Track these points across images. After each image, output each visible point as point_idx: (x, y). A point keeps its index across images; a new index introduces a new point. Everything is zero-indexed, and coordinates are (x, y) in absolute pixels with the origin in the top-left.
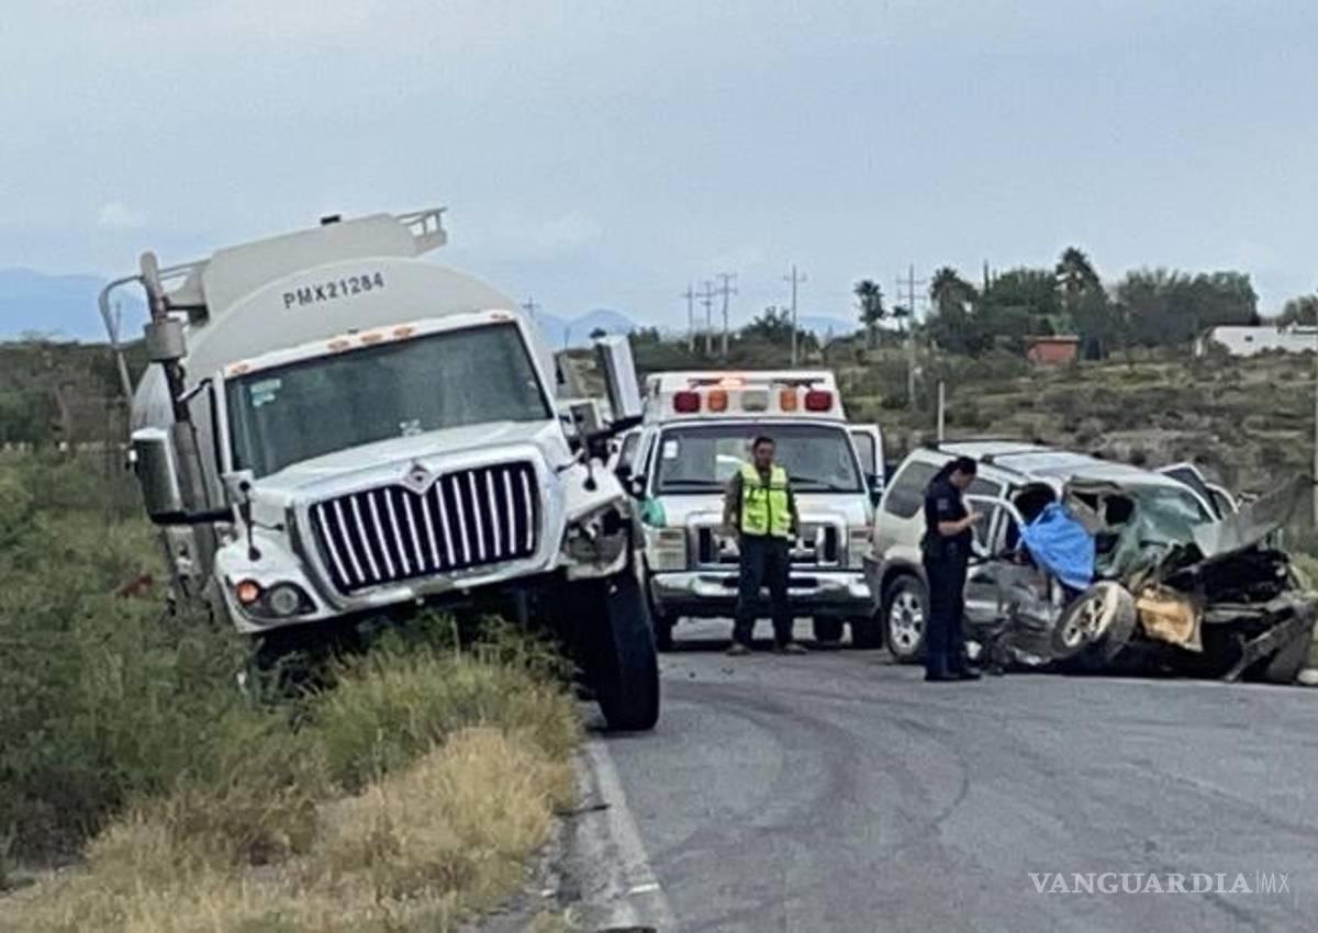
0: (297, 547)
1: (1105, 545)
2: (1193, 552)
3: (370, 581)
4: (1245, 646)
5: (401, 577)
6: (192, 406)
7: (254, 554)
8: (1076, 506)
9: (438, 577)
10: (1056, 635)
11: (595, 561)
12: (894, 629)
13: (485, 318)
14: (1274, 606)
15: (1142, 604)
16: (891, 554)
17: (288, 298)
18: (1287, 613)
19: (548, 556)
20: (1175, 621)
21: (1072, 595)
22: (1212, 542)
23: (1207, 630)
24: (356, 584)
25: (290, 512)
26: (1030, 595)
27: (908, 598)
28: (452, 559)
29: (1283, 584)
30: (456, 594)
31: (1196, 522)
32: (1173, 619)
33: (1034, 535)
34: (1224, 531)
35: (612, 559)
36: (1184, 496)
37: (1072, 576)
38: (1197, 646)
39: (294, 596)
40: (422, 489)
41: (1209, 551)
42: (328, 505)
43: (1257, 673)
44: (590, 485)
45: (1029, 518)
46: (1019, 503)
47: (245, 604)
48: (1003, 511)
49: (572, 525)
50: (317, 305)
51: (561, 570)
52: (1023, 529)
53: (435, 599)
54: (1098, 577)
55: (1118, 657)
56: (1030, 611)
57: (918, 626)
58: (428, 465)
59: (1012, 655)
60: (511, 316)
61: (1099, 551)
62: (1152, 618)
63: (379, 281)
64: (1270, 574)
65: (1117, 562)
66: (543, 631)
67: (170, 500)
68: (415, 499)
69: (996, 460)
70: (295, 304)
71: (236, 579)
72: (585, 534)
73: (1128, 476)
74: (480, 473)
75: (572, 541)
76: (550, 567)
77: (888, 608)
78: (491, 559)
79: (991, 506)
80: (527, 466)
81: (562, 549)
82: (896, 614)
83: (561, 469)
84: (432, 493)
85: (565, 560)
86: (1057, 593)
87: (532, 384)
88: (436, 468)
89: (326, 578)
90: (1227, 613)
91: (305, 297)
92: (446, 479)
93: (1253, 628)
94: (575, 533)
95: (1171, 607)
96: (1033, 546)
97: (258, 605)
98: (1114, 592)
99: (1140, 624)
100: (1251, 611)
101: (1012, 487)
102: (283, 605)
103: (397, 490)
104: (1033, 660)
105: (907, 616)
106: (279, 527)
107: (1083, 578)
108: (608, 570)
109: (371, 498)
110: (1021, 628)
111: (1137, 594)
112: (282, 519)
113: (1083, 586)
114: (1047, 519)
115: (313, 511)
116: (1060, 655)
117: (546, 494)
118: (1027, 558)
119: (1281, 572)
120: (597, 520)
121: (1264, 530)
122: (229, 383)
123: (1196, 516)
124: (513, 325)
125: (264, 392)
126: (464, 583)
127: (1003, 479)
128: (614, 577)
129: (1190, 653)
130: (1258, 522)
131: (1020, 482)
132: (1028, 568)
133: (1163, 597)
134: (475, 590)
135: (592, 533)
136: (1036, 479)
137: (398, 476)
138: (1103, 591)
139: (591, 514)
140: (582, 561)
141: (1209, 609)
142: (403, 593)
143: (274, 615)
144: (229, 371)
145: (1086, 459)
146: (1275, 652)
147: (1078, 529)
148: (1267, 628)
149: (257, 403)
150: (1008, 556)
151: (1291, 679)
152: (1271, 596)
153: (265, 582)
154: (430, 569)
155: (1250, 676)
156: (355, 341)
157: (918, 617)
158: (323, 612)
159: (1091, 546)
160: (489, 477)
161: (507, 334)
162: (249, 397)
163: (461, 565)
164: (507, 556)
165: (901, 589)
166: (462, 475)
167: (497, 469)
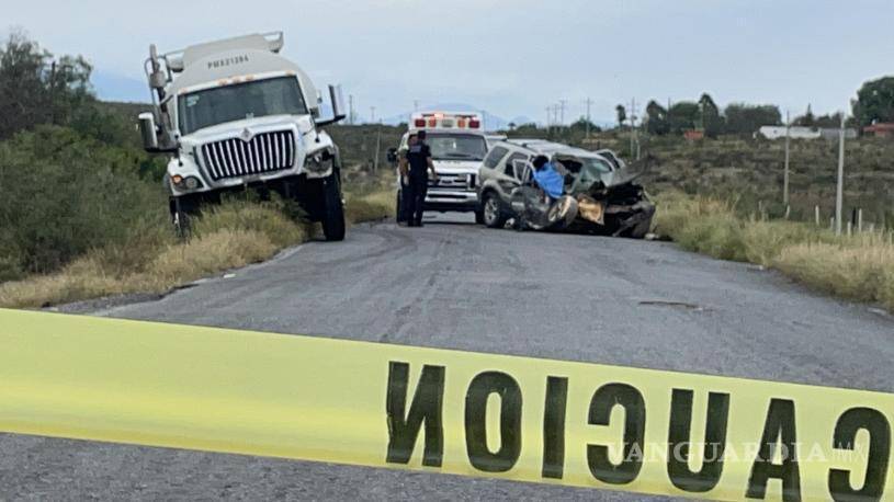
0: (197, 162)
1: (569, 181)
2: (601, 185)
3: (226, 176)
4: (622, 223)
5: (238, 175)
6: (168, 105)
7: (181, 164)
8: (557, 165)
9: (254, 175)
10: (546, 217)
11: (319, 171)
12: (486, 214)
13: (282, 73)
14: (635, 207)
15: (581, 205)
16: (486, 183)
17: (210, 65)
18: (640, 210)
19: (298, 169)
20: (593, 212)
21: (554, 201)
22: (609, 180)
23: (607, 216)
24: (220, 177)
25: (194, 149)
26: (536, 200)
27: (491, 201)
28: (259, 168)
29: (640, 198)
30: (260, 182)
31: (605, 172)
32: (592, 211)
33: (540, 176)
34: (615, 175)
35: (325, 170)
36: (602, 161)
37: (554, 193)
38: (602, 222)
39: (196, 182)
40: (248, 140)
41: (607, 183)
42: (210, 145)
43: (628, 233)
44: (317, 141)
45: (538, 171)
46: (535, 164)
47: (175, 184)
48: (528, 167)
49: (308, 156)
50: (220, 68)
51: (303, 175)
52: (534, 173)
53: (252, 184)
54: (565, 193)
55: (570, 225)
56: (536, 206)
57: (495, 213)
58: (250, 130)
59: (527, 225)
60: (293, 73)
61: (566, 183)
62: (584, 211)
63: (246, 59)
64: (635, 195)
65: (573, 188)
66: (295, 197)
67: (152, 142)
68: (245, 144)
69: (529, 146)
70: (213, 67)
71: (173, 174)
72: (314, 160)
73: (579, 153)
74: (272, 134)
75: (310, 163)
76: (298, 173)
77: (483, 204)
78: (275, 169)
79: (523, 164)
80: (291, 132)
81: (304, 166)
82: (487, 208)
83: (305, 134)
84: (252, 142)
85: (305, 170)
86: (547, 200)
87: (301, 100)
88: (253, 132)
89: (208, 175)
90: (616, 210)
91: (216, 65)
92: (258, 136)
93: (625, 216)
94: (309, 160)
95: (592, 206)
96: (539, 181)
97: (181, 185)
98: (569, 200)
99: (579, 213)
100: (626, 209)
101: (532, 157)
102: (191, 185)
103: (238, 140)
104: (536, 227)
105: (491, 208)
106: (190, 154)
107: (557, 194)
108: (323, 175)
109: (227, 143)
110: (532, 214)
111: (579, 201)
112: (191, 150)
113: (558, 197)
114: (544, 169)
115: (203, 147)
116: (548, 225)
117: (298, 143)
118: (536, 185)
119: (640, 194)
120: (320, 155)
121: (633, 176)
122: (179, 97)
123: (607, 169)
124: (294, 77)
125: (192, 101)
126: (264, 178)
127: (529, 153)
128: (326, 178)
129: (600, 225)
130: (630, 173)
131: (536, 155)
132: (536, 190)
133: (589, 202)
134: (268, 181)
135: (317, 160)
136: (541, 153)
137: (239, 134)
138: (565, 199)
139: (317, 152)
140: (312, 170)
141: (608, 206)
142: (239, 181)
143: (187, 188)
144: (180, 92)
145: (565, 147)
146: (635, 225)
147: (558, 174)
148: (632, 215)
149: (189, 105)
150: (529, 184)
151: (641, 237)
152: (634, 203)
153: (184, 175)
154: (250, 172)
155: (623, 235)
156: (230, 81)
157: (495, 209)
158: (206, 188)
159: (563, 181)
160: (276, 136)
161: (292, 81)
162: (186, 103)
163: (263, 171)
164: (281, 168)
165: (489, 198)
166: (265, 135)
167: (279, 133)
